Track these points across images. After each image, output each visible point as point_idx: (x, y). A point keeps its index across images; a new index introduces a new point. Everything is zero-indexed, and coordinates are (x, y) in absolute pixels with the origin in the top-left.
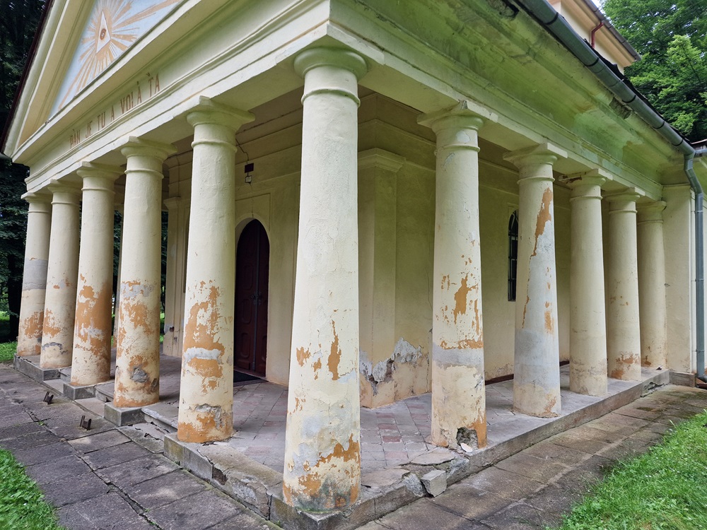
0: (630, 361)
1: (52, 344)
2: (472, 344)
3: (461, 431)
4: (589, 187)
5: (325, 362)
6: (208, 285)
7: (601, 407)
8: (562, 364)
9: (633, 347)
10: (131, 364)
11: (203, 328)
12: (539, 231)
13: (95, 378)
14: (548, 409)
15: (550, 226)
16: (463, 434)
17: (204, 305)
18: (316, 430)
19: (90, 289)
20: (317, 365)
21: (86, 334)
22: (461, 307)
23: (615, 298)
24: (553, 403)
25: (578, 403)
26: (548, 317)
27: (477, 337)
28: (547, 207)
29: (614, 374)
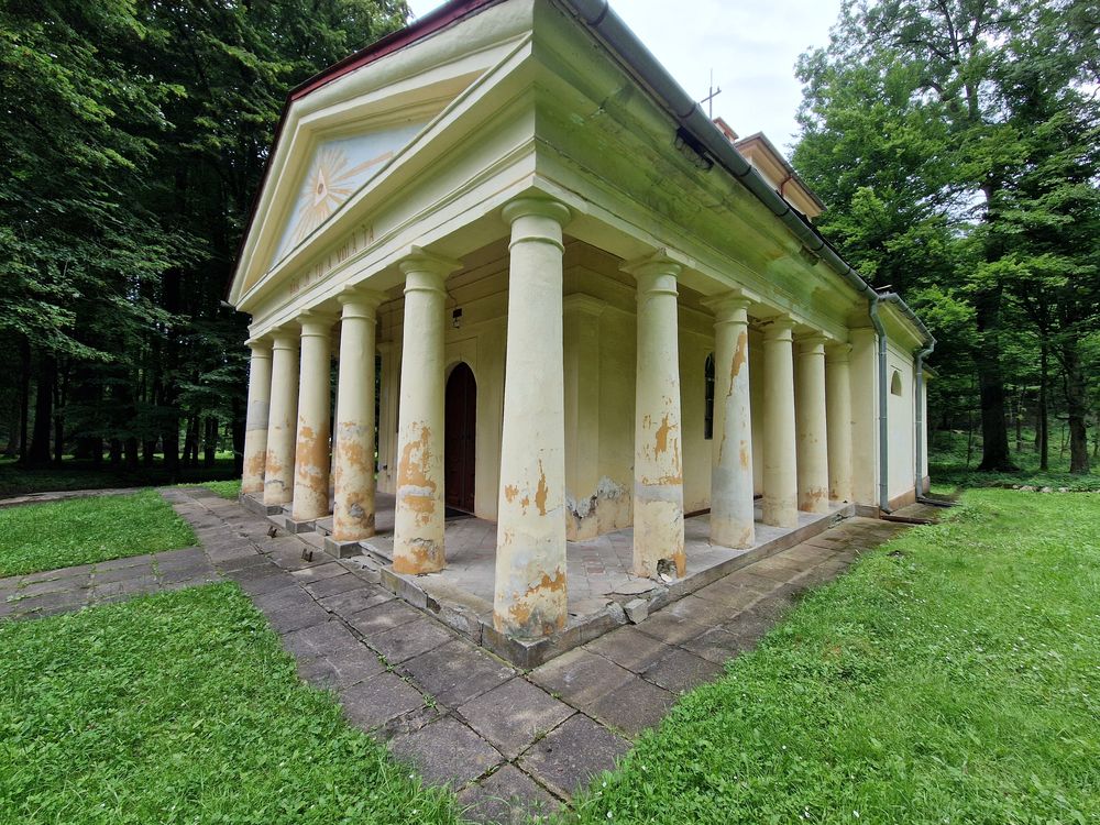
0: (818, 495)
1: (275, 481)
2: (671, 480)
3: (661, 562)
4: (781, 330)
5: (532, 499)
6: (420, 426)
7: (792, 538)
8: (756, 498)
9: (821, 481)
10: (349, 500)
11: (416, 466)
12: (734, 372)
13: (315, 513)
14: (743, 540)
15: (744, 367)
16: (663, 566)
17: (416, 445)
18: (524, 562)
19: (309, 429)
20: (525, 502)
21: (306, 472)
22: (661, 445)
23: (805, 436)
24: (747, 535)
25: (771, 534)
26: (743, 454)
27: (677, 473)
28: (742, 349)
29: (804, 507)
